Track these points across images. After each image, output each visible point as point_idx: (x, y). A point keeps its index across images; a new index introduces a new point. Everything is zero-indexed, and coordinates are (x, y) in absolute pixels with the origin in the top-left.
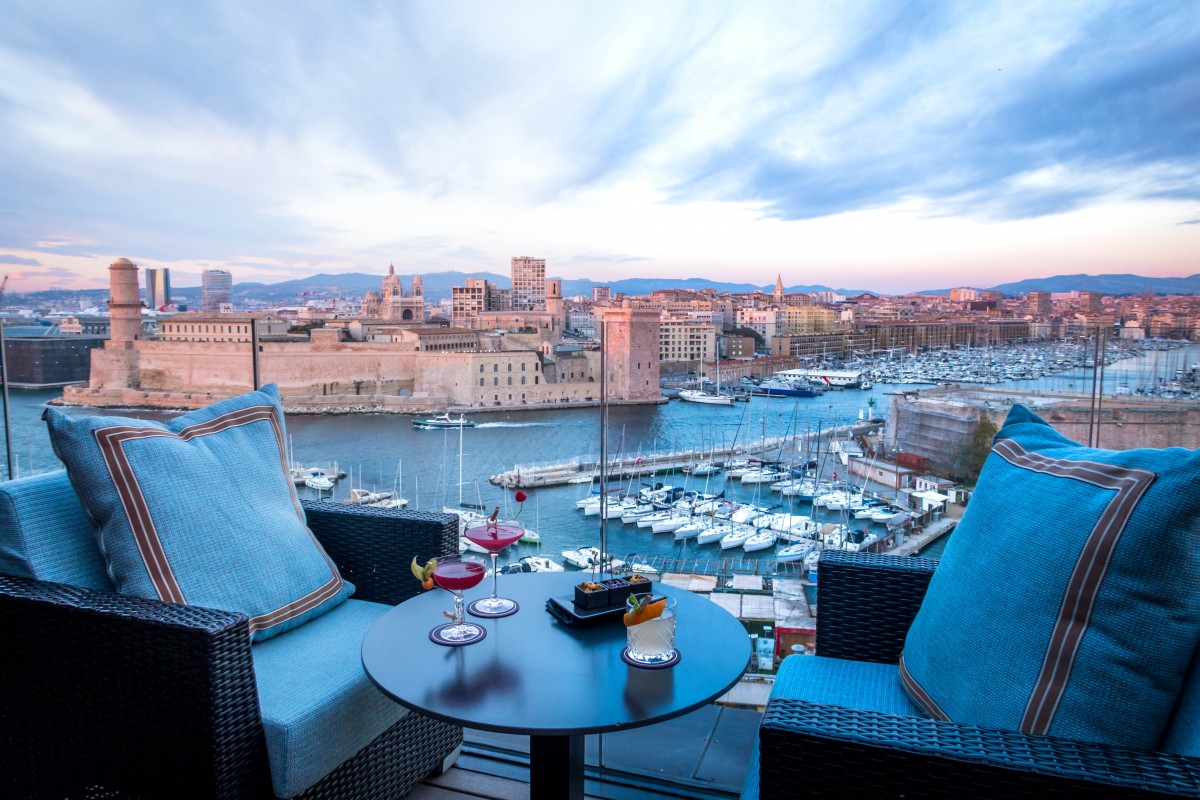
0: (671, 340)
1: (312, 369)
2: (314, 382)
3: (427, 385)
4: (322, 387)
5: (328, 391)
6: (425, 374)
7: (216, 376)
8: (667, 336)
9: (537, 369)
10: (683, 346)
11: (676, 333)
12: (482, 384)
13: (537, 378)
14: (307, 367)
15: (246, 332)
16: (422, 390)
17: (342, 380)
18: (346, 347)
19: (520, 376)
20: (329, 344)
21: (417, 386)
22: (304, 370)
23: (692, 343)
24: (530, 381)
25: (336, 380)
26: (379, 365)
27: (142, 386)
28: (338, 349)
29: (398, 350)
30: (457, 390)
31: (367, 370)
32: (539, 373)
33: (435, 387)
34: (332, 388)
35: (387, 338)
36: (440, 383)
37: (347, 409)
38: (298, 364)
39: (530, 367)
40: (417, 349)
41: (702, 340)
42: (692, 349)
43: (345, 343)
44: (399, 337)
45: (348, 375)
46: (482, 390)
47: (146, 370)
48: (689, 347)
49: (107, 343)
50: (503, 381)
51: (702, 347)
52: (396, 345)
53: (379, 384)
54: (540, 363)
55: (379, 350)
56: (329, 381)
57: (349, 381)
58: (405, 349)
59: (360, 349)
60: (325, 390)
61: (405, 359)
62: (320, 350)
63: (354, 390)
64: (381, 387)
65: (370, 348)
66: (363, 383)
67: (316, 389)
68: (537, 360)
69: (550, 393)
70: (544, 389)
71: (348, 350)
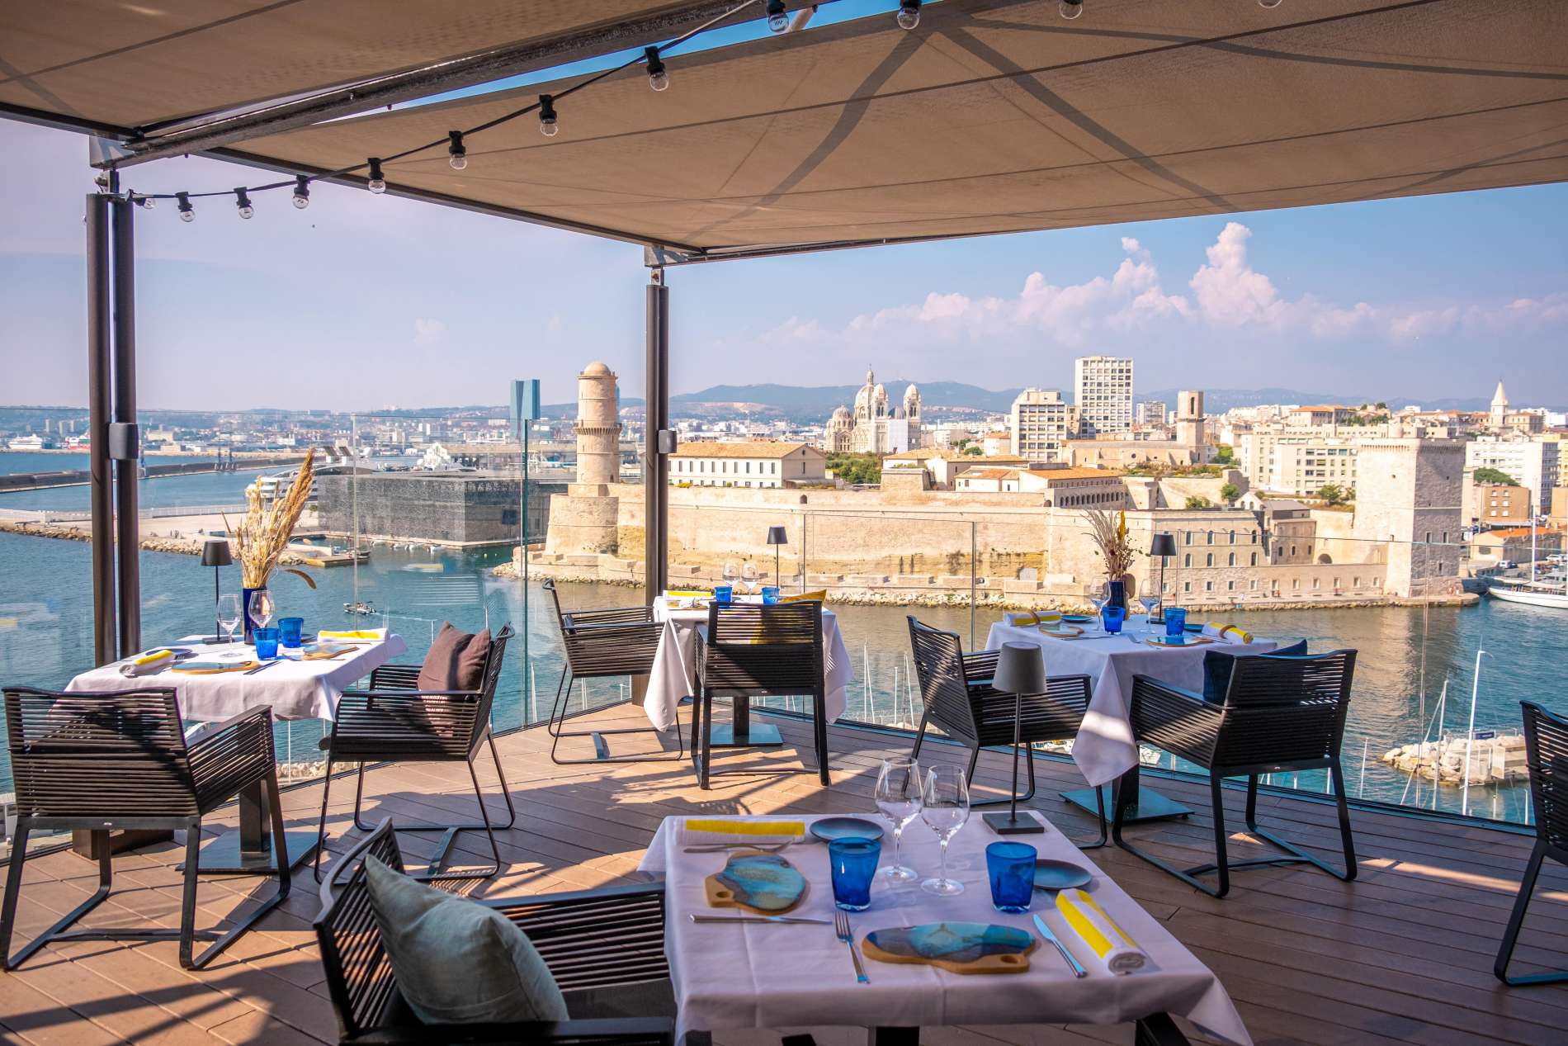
1: (883, 532)
2: (884, 553)
3: (1070, 563)
4: (898, 562)
5: (907, 568)
6: (1065, 544)
7: (734, 539)
9: (1254, 541)
13: (1254, 555)
14: (875, 529)
15: (773, 472)
16: (1061, 571)
17: (929, 552)
18: (934, 499)
19: (1228, 551)
20: (909, 493)
21: (1052, 563)
22: (870, 533)
24: (1243, 560)
25: (919, 551)
27: (620, 550)
28: (925, 502)
29: (1017, 505)
31: (968, 535)
32: (1256, 548)
33: (1083, 566)
34: (912, 565)
35: (992, 485)
36: (1092, 561)
37: (943, 598)
39: (1243, 536)
40: (1049, 503)
43: (931, 492)
44: (1014, 484)
45: (939, 542)
47: (626, 528)
49: (571, 487)
50: (1199, 558)
52: (1007, 498)
53: (987, 558)
54: (1259, 532)
55: (984, 503)
56: (907, 552)
57: (938, 552)
58: (1029, 503)
59: (956, 503)
60: (901, 565)
61: (1028, 520)
62: (894, 502)
63: (947, 567)
64: (988, 564)
65: (974, 501)
66: (963, 555)
67: (887, 563)
68: (1253, 525)
69: (1274, 582)
70: (1264, 575)
71: (937, 503)
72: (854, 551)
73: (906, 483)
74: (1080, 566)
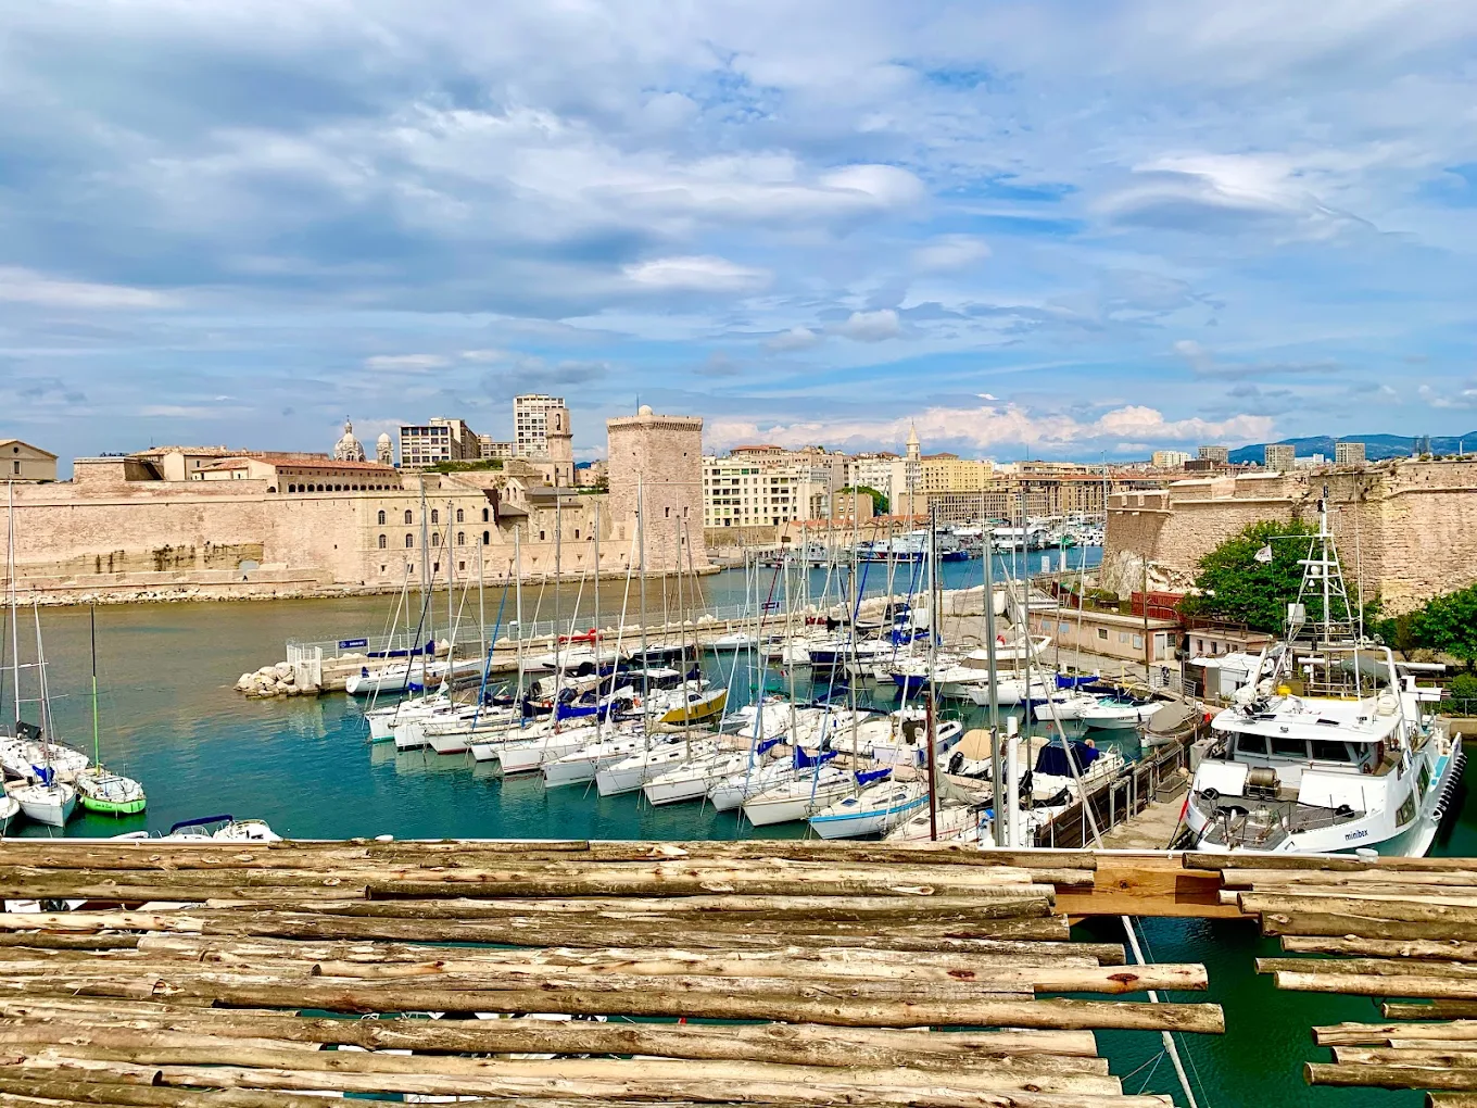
0: (742, 496)
1: (74, 529)
2: (78, 552)
3: (285, 550)
4: (93, 561)
5: (104, 567)
6: (281, 530)
8: (736, 491)
9: (486, 519)
10: (761, 507)
11: (751, 486)
12: (383, 544)
13: (486, 534)
14: (66, 524)
16: (275, 560)
17: (132, 548)
18: (139, 490)
19: (454, 532)
20: (108, 484)
21: (266, 552)
22: (60, 531)
23: (775, 500)
24: (472, 540)
25: (119, 548)
26: (201, 519)
28: (127, 493)
29: (242, 492)
30: (335, 557)
31: (178, 528)
32: (491, 526)
33: (297, 553)
34: (111, 564)
35: (225, 475)
36: (307, 546)
37: (131, 596)
38: (49, 521)
39: (473, 515)
40: (272, 490)
41: (790, 495)
42: (776, 509)
43: (136, 484)
44: (243, 474)
45: (144, 537)
46: (382, 557)
48: (770, 506)
50: (421, 538)
51: (789, 505)
53: (200, 552)
54: (493, 512)
55: (200, 493)
56: (105, 550)
57: (144, 548)
58: (250, 491)
59: (166, 493)
60: (98, 565)
61: (248, 508)
62: (91, 494)
63: (154, 564)
64: (203, 559)
65: (186, 491)
66: (171, 550)
67: (81, 563)
68: (485, 503)
69: (511, 561)
70: (500, 554)
71: (143, 494)
72: (40, 551)
73: (105, 472)
74: (293, 553)
